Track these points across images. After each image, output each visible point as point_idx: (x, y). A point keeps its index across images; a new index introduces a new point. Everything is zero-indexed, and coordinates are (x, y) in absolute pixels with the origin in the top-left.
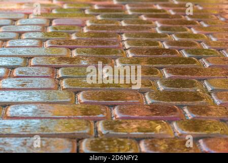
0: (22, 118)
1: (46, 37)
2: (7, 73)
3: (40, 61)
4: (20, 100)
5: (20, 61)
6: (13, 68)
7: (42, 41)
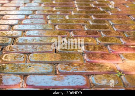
0: (32, 36)
1: (42, 2)
2: (26, 17)
3: (40, 12)
4: (31, 29)
5: (31, 12)
6: (28, 15)
7: (40, 4)
